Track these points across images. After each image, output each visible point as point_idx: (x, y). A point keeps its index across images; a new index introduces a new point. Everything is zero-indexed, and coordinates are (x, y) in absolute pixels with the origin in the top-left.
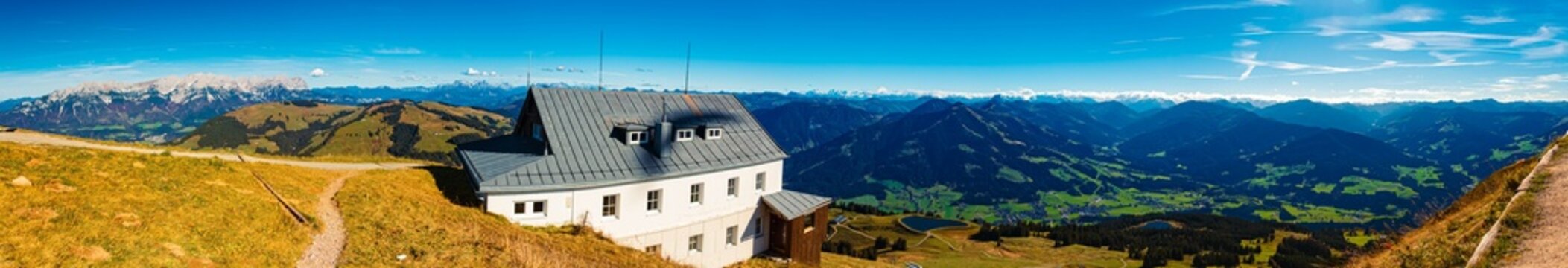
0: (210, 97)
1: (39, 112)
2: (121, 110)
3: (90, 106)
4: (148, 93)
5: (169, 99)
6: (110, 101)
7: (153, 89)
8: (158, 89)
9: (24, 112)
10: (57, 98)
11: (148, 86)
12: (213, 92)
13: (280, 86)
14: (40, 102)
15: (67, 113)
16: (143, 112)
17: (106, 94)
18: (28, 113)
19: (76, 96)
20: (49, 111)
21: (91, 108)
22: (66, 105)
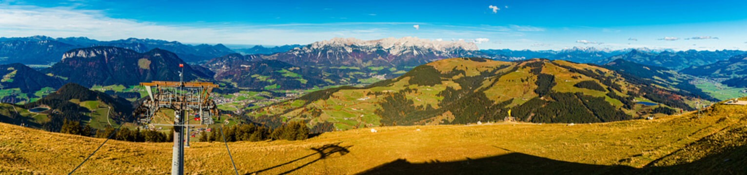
0: (415, 52)
1: (305, 55)
2: (358, 57)
3: (338, 53)
4: (375, 47)
5: (389, 52)
6: (351, 51)
7: (379, 45)
8: (382, 45)
9: (295, 54)
10: (317, 47)
11: (376, 43)
12: (418, 49)
13: (460, 48)
14: (306, 48)
15: (323, 56)
16: (372, 59)
17: (349, 46)
18: (297, 54)
19: (329, 46)
20: (311, 54)
21: (338, 55)
22: (323, 51)
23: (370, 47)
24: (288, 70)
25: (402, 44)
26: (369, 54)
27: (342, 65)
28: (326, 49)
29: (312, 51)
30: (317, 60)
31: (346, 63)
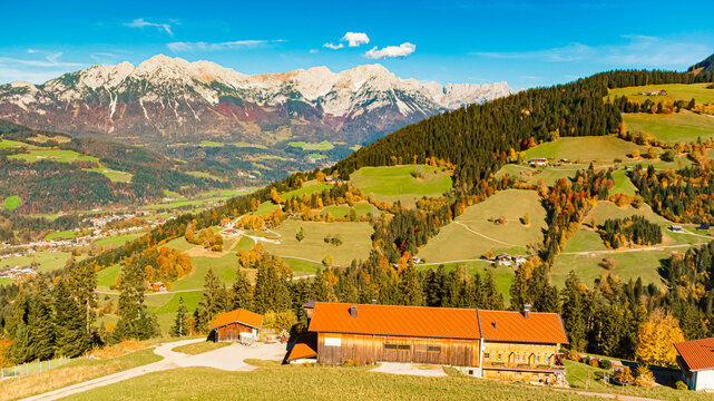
0: (402, 106)
1: (58, 108)
2: (244, 119)
3: (177, 104)
4: (281, 94)
5: (319, 106)
6: (217, 101)
7: (289, 87)
8: (299, 88)
10: (101, 82)
11: (280, 83)
12: (408, 100)
15: (129, 112)
16: (289, 124)
17: (206, 86)
18: (28, 106)
19: (144, 82)
20: (82, 108)
21: (180, 109)
22: (123, 98)
23: (264, 92)
24: (29, 142)
25: (357, 86)
26: (268, 110)
27: (204, 137)
28: (133, 91)
29: (85, 93)
30: (110, 124)
31: (215, 132)
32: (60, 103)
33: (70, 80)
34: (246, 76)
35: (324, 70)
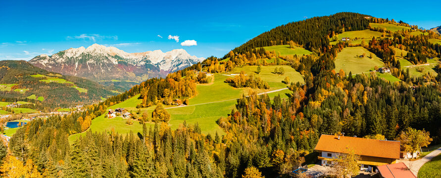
1: (56, 65)
2: (128, 71)
4: (143, 61)
5: (158, 66)
6: (117, 63)
7: (146, 58)
8: (150, 59)
10: (72, 55)
11: (142, 56)
14: (57, 57)
15: (83, 67)
17: (113, 57)
18: (46, 64)
19: (89, 55)
20: (65, 65)
21: (103, 66)
22: (81, 61)
23: (136, 60)
24: (47, 76)
25: (174, 58)
26: (137, 67)
27: (112, 78)
28: (85, 58)
29: (66, 59)
30: (75, 72)
31: (117, 76)
32: (57, 63)
33: (61, 54)
34: (128, 54)
35: (160, 51)
